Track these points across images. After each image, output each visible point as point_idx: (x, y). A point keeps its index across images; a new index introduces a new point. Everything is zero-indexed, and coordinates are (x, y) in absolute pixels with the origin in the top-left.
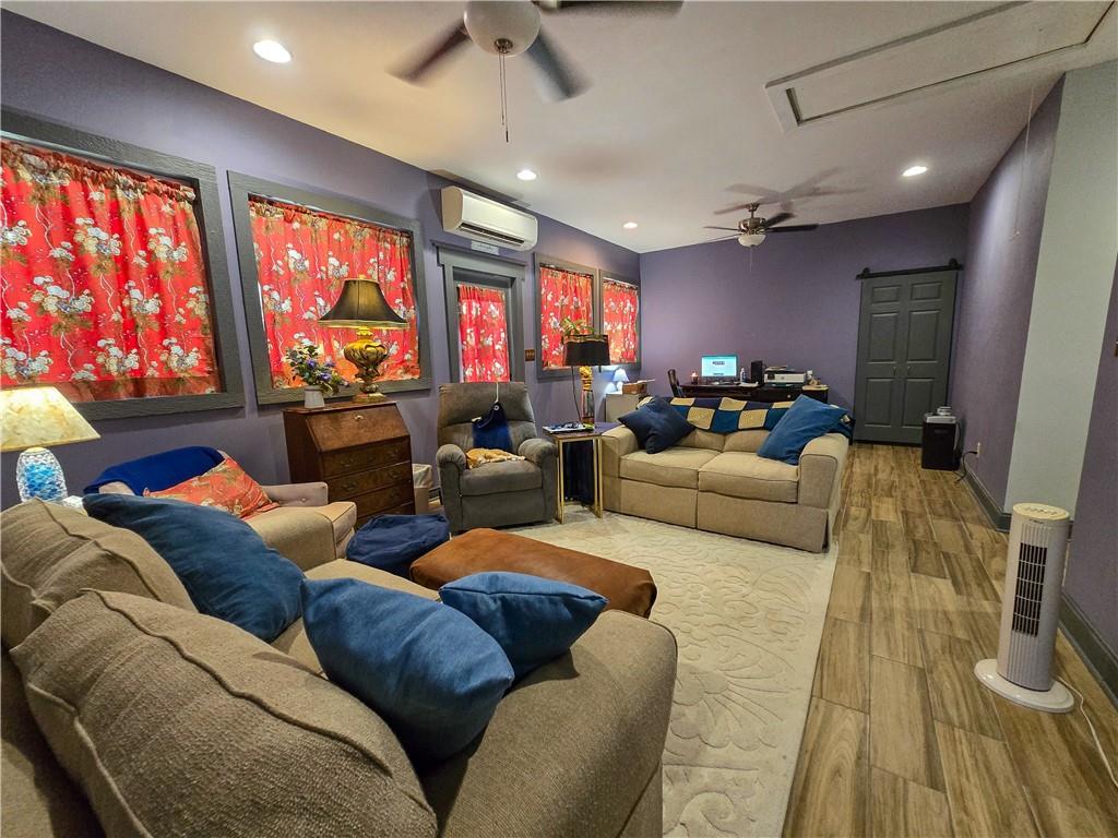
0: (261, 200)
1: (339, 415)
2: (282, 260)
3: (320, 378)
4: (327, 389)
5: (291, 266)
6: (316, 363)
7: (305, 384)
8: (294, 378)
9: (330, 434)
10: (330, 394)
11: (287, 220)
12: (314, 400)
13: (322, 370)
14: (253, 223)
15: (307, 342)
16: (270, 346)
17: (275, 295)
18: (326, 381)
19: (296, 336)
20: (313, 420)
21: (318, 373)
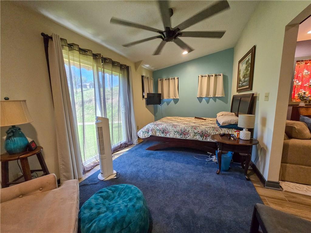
0: (299, 61)
1: (309, 108)
2: (302, 73)
3: (305, 99)
4: (307, 102)
5: (304, 74)
6: (305, 96)
7: (300, 101)
8: (298, 99)
9: (304, 112)
10: (307, 103)
11: (306, 63)
12: (302, 104)
13: (307, 98)
14: (296, 67)
15: (304, 91)
16: (293, 93)
17: (297, 81)
18: (307, 100)
19: (301, 90)
20: (300, 108)
21: (305, 98)
